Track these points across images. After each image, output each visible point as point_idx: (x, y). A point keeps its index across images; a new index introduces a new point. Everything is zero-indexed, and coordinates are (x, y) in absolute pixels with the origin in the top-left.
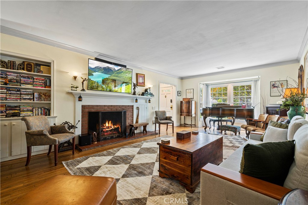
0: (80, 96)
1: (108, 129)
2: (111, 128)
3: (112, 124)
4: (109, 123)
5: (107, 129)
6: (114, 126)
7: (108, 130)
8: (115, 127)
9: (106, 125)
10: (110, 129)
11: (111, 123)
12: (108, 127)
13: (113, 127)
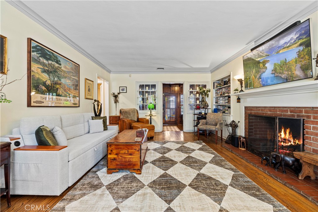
0: (239, 98)
1: (284, 142)
2: (289, 144)
3: (291, 136)
4: (285, 133)
5: (282, 143)
6: (294, 139)
7: (285, 145)
8: (297, 142)
9: (281, 135)
10: (287, 144)
11: (290, 133)
12: (285, 139)
13: (292, 141)
